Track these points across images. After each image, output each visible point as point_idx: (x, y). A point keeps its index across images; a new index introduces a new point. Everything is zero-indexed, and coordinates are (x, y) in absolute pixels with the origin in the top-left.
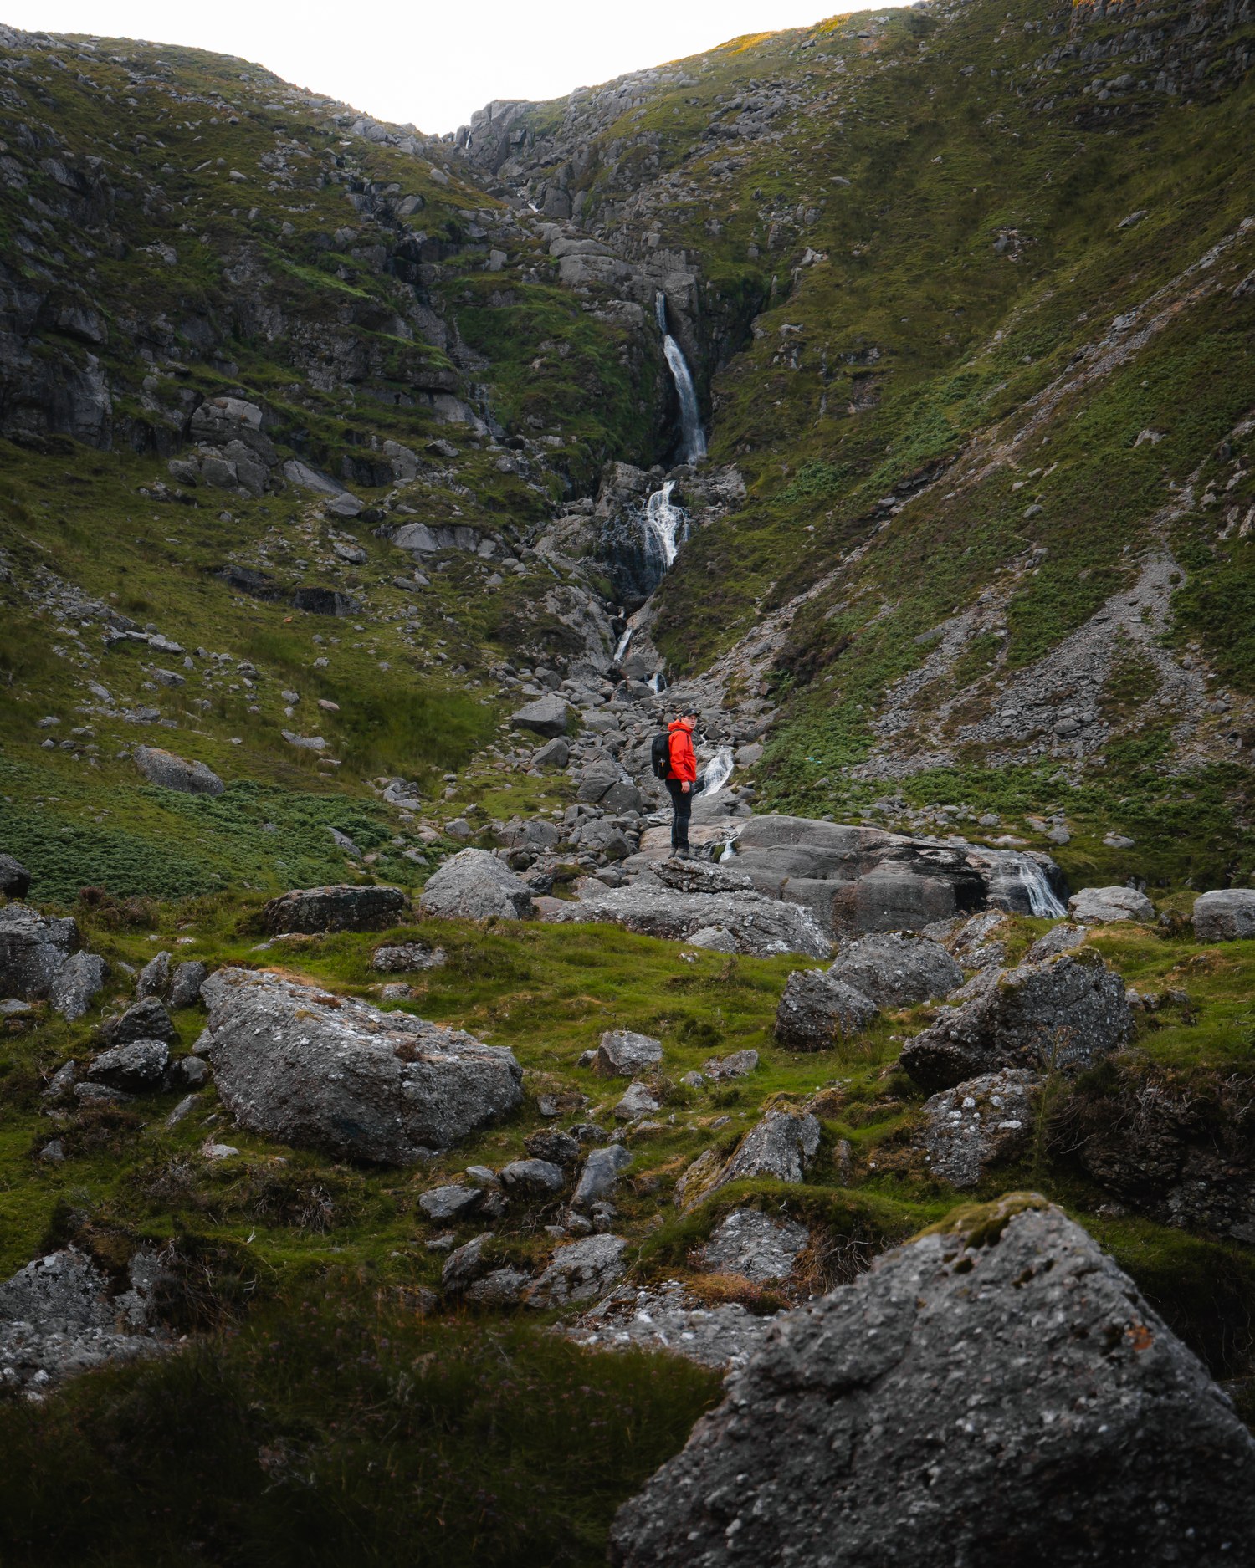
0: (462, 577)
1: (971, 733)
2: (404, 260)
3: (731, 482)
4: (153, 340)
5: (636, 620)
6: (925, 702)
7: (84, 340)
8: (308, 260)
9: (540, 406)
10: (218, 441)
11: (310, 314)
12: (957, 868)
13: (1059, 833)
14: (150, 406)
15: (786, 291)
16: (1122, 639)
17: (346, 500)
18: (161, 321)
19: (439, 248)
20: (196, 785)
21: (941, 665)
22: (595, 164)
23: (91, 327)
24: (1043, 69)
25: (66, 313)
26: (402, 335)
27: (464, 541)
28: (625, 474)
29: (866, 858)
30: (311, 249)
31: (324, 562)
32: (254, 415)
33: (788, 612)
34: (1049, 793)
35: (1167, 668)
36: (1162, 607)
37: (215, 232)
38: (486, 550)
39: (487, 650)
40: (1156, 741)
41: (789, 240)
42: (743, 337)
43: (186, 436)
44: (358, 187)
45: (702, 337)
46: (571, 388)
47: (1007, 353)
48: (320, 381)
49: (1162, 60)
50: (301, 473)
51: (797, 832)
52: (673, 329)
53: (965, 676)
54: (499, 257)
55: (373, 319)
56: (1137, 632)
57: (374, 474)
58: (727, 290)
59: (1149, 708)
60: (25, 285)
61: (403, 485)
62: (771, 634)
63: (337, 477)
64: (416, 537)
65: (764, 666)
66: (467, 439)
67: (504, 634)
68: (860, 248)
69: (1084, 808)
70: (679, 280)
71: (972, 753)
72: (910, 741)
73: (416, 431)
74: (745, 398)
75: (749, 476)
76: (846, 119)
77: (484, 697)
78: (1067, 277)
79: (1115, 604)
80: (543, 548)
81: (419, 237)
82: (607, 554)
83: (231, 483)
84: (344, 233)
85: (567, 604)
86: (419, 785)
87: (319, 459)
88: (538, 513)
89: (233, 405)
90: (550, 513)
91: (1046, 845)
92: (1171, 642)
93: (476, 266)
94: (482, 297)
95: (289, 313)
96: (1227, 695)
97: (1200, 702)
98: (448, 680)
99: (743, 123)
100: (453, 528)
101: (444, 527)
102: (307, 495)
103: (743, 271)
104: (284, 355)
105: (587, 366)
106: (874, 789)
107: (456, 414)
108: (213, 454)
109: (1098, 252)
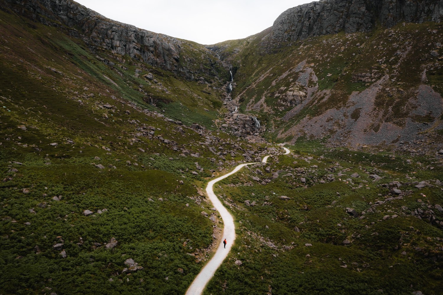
0: (218, 91)
1: (253, 108)
2: (212, 65)
3: (235, 84)
4: (196, 73)
5: (229, 94)
6: (249, 105)
7: (192, 73)
8: (205, 65)
9: (222, 77)
10: (201, 80)
11: (206, 70)
12: (251, 118)
13: (257, 116)
14: (196, 78)
15: (239, 68)
16: (261, 102)
17: (209, 85)
18: (196, 71)
19: (214, 64)
20: (208, 111)
21: (250, 103)
22: (224, 54)
23: (192, 72)
24: (257, 49)
25: (191, 71)
26: (212, 71)
27: (217, 88)
28: (228, 82)
29: (246, 117)
30: (206, 64)
31: (209, 90)
32: (203, 78)
33: (240, 95)
34: (257, 113)
35: (264, 105)
36: (264, 100)
37: (199, 63)
38: (219, 89)
39: (220, 97)
40: (263, 110)
41: (239, 64)
42: (236, 72)
43: (199, 80)
44: (208, 58)
45: (233, 71)
46: (224, 75)
47: (254, 76)
48: (207, 75)
49: (266, 50)
50: (206, 83)
51: (243, 115)
52: (231, 70)
53: (252, 104)
54: (218, 64)
55: (210, 70)
56: (262, 102)
57: (211, 83)
58: (235, 67)
59: (263, 108)
60: (188, 69)
61: (213, 83)
62: (239, 97)
63: (208, 82)
64: (214, 88)
65: (239, 99)
66: (217, 79)
67: (221, 96)
68: (244, 65)
69: (259, 114)
70: (231, 67)
71: (252, 110)
72: (249, 108)
73: (213, 79)
74: (236, 77)
75: (237, 83)
76: (243, 52)
77: (221, 102)
78: (259, 69)
79: (261, 100)
80: (223, 88)
81: (213, 63)
82: (227, 89)
83: (202, 84)
84: (208, 63)
85: (225, 93)
86: (219, 109)
87: (207, 81)
88: (222, 85)
89: (202, 78)
90: (223, 85)
91: (256, 116)
92: (264, 103)
93: (217, 65)
94: (218, 68)
95: (205, 70)
96: (267, 107)
97: (266, 107)
98: (218, 100)
99: (235, 52)
100: (217, 87)
101: (216, 87)
102: (207, 84)
103: (236, 66)
104: (204, 73)
105: (225, 74)
106: (247, 112)
107: (216, 77)
108: (200, 81)
109: (261, 67)
